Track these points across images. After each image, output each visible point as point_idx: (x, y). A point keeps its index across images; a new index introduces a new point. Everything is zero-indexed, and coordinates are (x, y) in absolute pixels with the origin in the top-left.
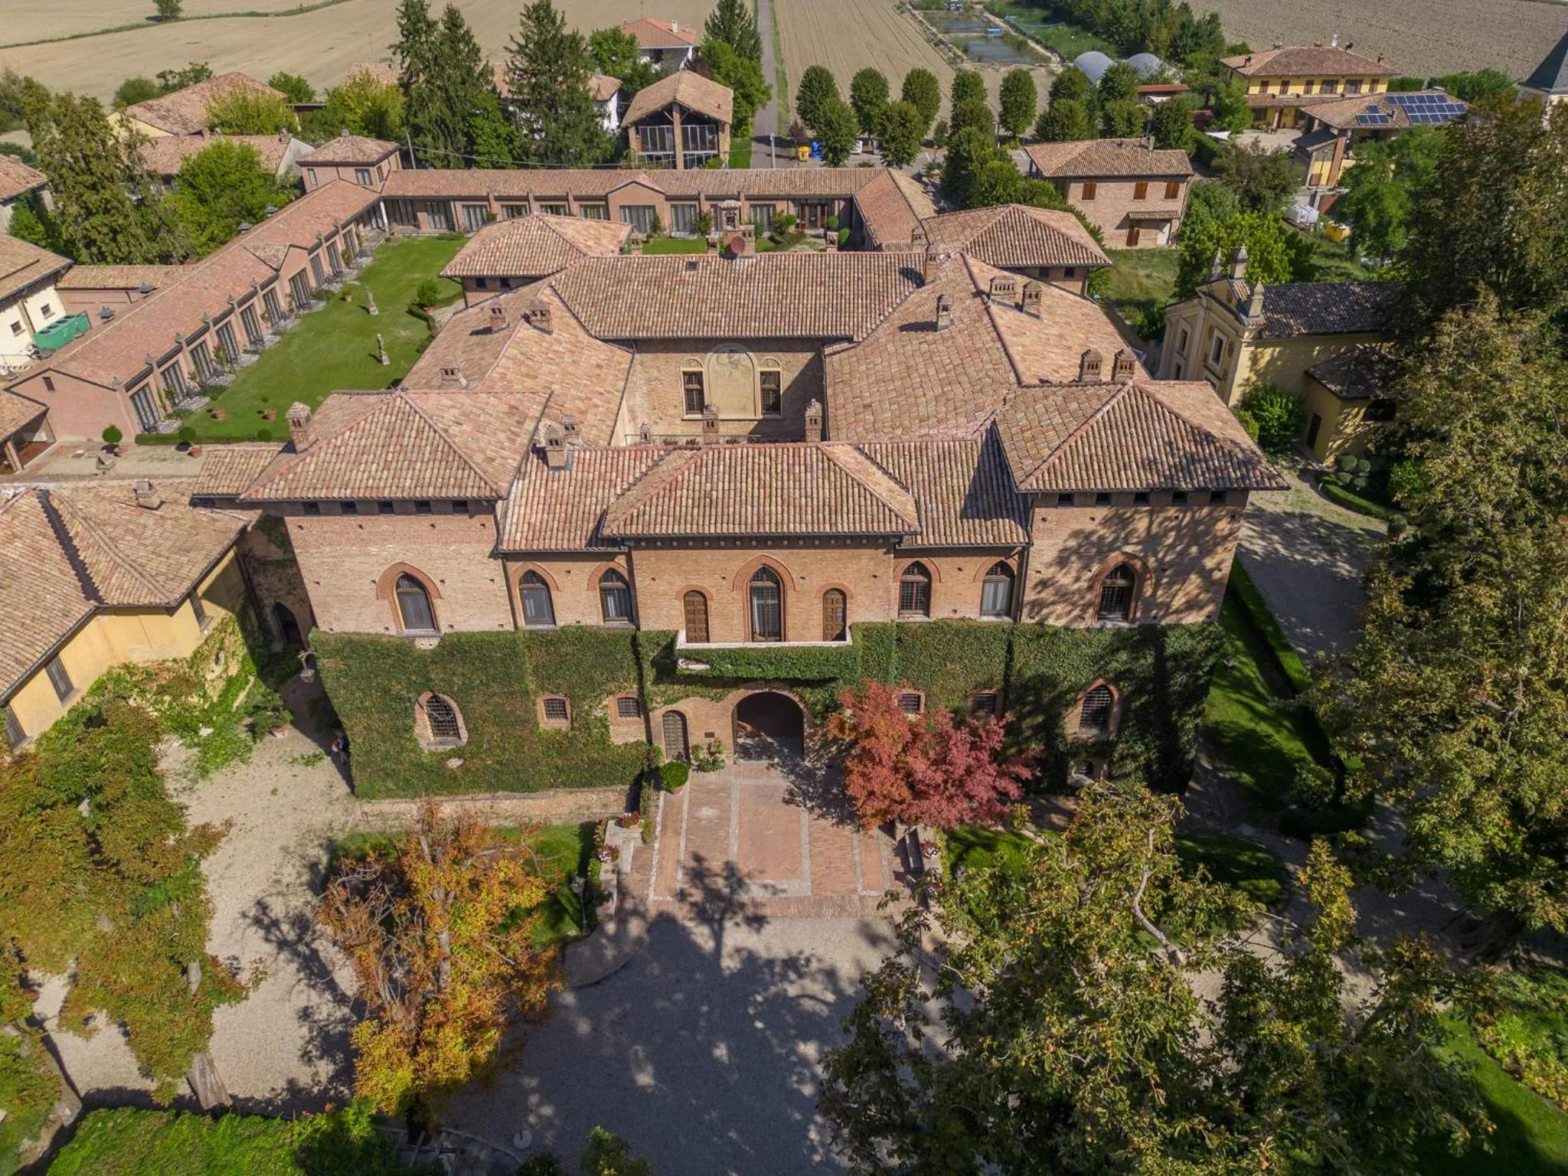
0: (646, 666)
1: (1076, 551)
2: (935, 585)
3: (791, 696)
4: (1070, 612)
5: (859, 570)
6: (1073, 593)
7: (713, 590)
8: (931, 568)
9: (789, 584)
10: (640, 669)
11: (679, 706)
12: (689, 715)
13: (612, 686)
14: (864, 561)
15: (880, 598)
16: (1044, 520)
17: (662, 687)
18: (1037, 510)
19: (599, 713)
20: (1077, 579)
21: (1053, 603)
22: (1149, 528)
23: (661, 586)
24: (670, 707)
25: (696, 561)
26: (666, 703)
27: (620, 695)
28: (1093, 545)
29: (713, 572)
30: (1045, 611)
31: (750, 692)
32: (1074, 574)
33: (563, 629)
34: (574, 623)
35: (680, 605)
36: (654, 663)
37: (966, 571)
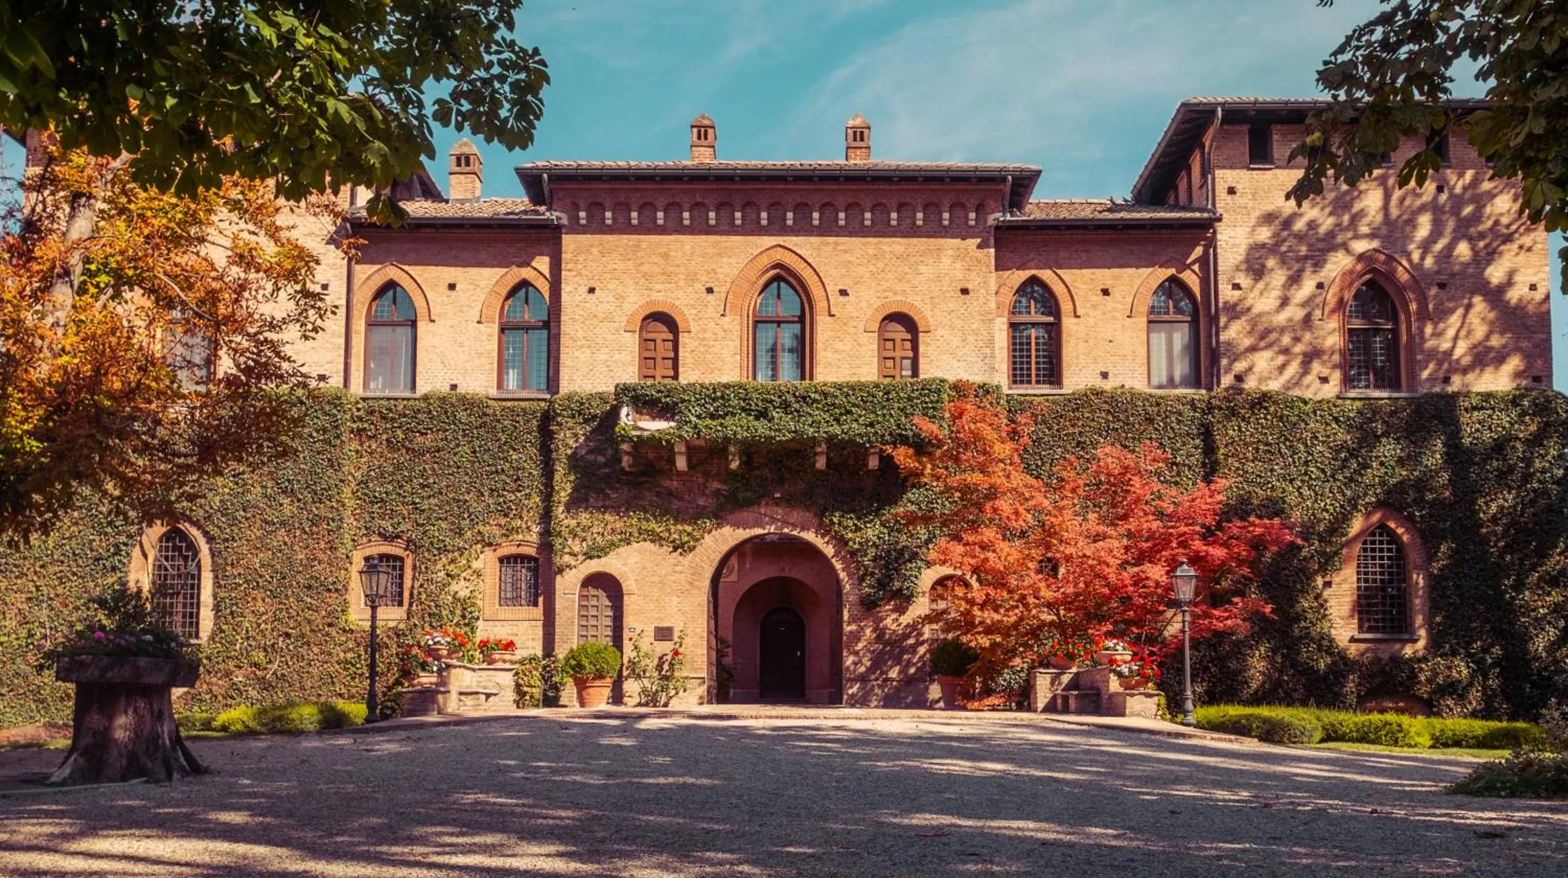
0: (560, 469)
1: (1273, 249)
2: (1068, 322)
3: (819, 542)
4: (1282, 368)
5: (938, 278)
6: (1282, 330)
7: (690, 313)
8: (1058, 289)
9: (820, 305)
10: (548, 473)
11: (610, 564)
12: (628, 585)
13: (491, 530)
14: (946, 261)
15: (976, 332)
16: (1231, 191)
17: (584, 517)
18: (1219, 173)
19: (461, 588)
20: (1285, 302)
21: (1253, 349)
22: (1386, 208)
23: (603, 302)
24: (594, 566)
25: (666, 256)
26: (589, 556)
27: (507, 549)
28: (1300, 237)
29: (692, 279)
30: (1239, 366)
31: (743, 534)
32: (1276, 293)
33: (426, 398)
34: (445, 389)
35: (632, 341)
36: (574, 461)
37: (1116, 293)
